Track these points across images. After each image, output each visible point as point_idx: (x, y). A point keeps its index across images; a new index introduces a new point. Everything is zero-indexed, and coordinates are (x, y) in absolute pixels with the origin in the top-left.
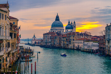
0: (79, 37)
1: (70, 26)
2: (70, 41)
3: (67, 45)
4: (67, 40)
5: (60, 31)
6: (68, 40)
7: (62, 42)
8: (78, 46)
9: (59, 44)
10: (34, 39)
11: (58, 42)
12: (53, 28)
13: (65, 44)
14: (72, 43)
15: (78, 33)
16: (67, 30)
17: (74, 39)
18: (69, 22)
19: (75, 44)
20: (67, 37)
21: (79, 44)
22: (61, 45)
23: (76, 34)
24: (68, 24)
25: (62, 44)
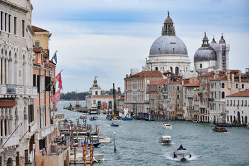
0: (240, 85)
1: (209, 51)
2: (212, 100)
3: (203, 110)
4: (200, 95)
5: (177, 69)
6: (205, 97)
7: (186, 101)
8: (236, 115)
9: (177, 109)
10: (94, 94)
11: (173, 102)
12: (155, 58)
13: (196, 109)
14: (217, 104)
15: (235, 72)
16: (198, 64)
17: (223, 93)
18: (205, 40)
19: (228, 108)
20: (201, 88)
21: (241, 109)
22: (183, 112)
23: (229, 76)
24: (203, 45)
25: (185, 109)
